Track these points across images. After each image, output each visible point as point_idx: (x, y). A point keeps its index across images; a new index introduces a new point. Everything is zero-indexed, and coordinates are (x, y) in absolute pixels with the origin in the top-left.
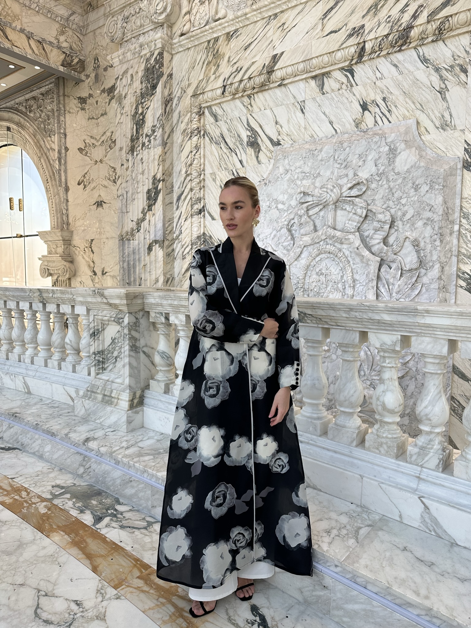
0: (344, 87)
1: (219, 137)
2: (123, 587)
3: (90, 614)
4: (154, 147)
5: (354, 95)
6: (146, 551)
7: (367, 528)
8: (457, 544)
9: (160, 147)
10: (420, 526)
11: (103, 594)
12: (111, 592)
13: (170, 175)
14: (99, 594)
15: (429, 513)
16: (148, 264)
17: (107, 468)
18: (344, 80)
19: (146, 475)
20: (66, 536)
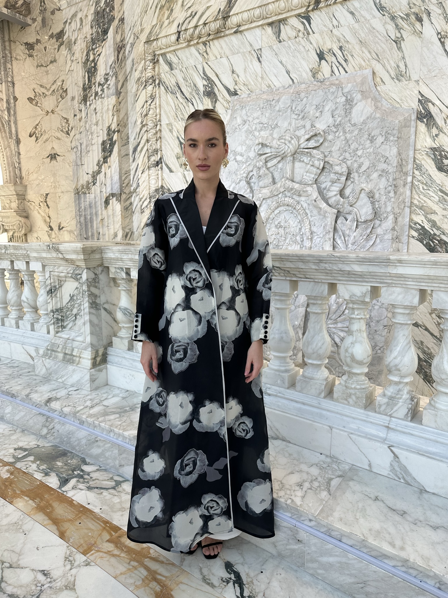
0: (301, 34)
1: (174, 86)
2: (92, 552)
3: (58, 584)
4: (108, 97)
5: (311, 43)
6: (115, 512)
7: (338, 479)
8: (426, 491)
9: (114, 97)
10: (389, 474)
11: (71, 561)
12: (80, 558)
13: (125, 125)
14: (67, 562)
15: (399, 462)
16: (106, 218)
17: (72, 428)
18: (301, 27)
19: (112, 434)
20: (31, 502)
